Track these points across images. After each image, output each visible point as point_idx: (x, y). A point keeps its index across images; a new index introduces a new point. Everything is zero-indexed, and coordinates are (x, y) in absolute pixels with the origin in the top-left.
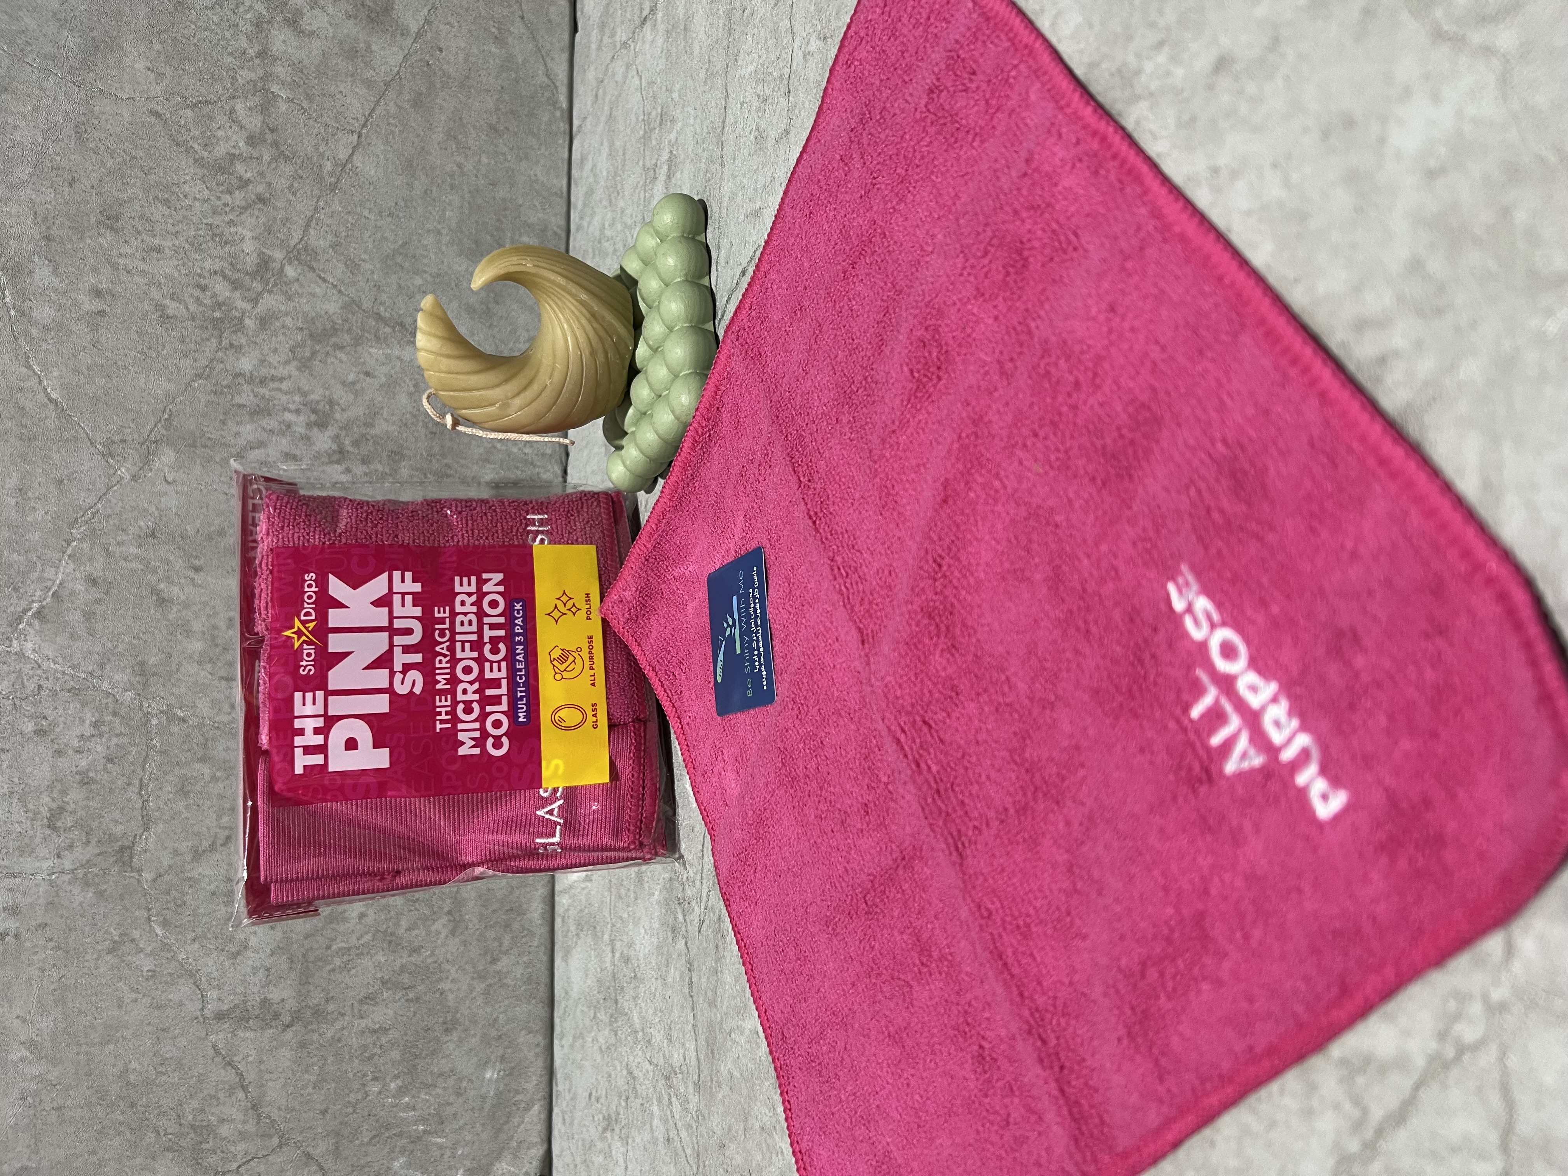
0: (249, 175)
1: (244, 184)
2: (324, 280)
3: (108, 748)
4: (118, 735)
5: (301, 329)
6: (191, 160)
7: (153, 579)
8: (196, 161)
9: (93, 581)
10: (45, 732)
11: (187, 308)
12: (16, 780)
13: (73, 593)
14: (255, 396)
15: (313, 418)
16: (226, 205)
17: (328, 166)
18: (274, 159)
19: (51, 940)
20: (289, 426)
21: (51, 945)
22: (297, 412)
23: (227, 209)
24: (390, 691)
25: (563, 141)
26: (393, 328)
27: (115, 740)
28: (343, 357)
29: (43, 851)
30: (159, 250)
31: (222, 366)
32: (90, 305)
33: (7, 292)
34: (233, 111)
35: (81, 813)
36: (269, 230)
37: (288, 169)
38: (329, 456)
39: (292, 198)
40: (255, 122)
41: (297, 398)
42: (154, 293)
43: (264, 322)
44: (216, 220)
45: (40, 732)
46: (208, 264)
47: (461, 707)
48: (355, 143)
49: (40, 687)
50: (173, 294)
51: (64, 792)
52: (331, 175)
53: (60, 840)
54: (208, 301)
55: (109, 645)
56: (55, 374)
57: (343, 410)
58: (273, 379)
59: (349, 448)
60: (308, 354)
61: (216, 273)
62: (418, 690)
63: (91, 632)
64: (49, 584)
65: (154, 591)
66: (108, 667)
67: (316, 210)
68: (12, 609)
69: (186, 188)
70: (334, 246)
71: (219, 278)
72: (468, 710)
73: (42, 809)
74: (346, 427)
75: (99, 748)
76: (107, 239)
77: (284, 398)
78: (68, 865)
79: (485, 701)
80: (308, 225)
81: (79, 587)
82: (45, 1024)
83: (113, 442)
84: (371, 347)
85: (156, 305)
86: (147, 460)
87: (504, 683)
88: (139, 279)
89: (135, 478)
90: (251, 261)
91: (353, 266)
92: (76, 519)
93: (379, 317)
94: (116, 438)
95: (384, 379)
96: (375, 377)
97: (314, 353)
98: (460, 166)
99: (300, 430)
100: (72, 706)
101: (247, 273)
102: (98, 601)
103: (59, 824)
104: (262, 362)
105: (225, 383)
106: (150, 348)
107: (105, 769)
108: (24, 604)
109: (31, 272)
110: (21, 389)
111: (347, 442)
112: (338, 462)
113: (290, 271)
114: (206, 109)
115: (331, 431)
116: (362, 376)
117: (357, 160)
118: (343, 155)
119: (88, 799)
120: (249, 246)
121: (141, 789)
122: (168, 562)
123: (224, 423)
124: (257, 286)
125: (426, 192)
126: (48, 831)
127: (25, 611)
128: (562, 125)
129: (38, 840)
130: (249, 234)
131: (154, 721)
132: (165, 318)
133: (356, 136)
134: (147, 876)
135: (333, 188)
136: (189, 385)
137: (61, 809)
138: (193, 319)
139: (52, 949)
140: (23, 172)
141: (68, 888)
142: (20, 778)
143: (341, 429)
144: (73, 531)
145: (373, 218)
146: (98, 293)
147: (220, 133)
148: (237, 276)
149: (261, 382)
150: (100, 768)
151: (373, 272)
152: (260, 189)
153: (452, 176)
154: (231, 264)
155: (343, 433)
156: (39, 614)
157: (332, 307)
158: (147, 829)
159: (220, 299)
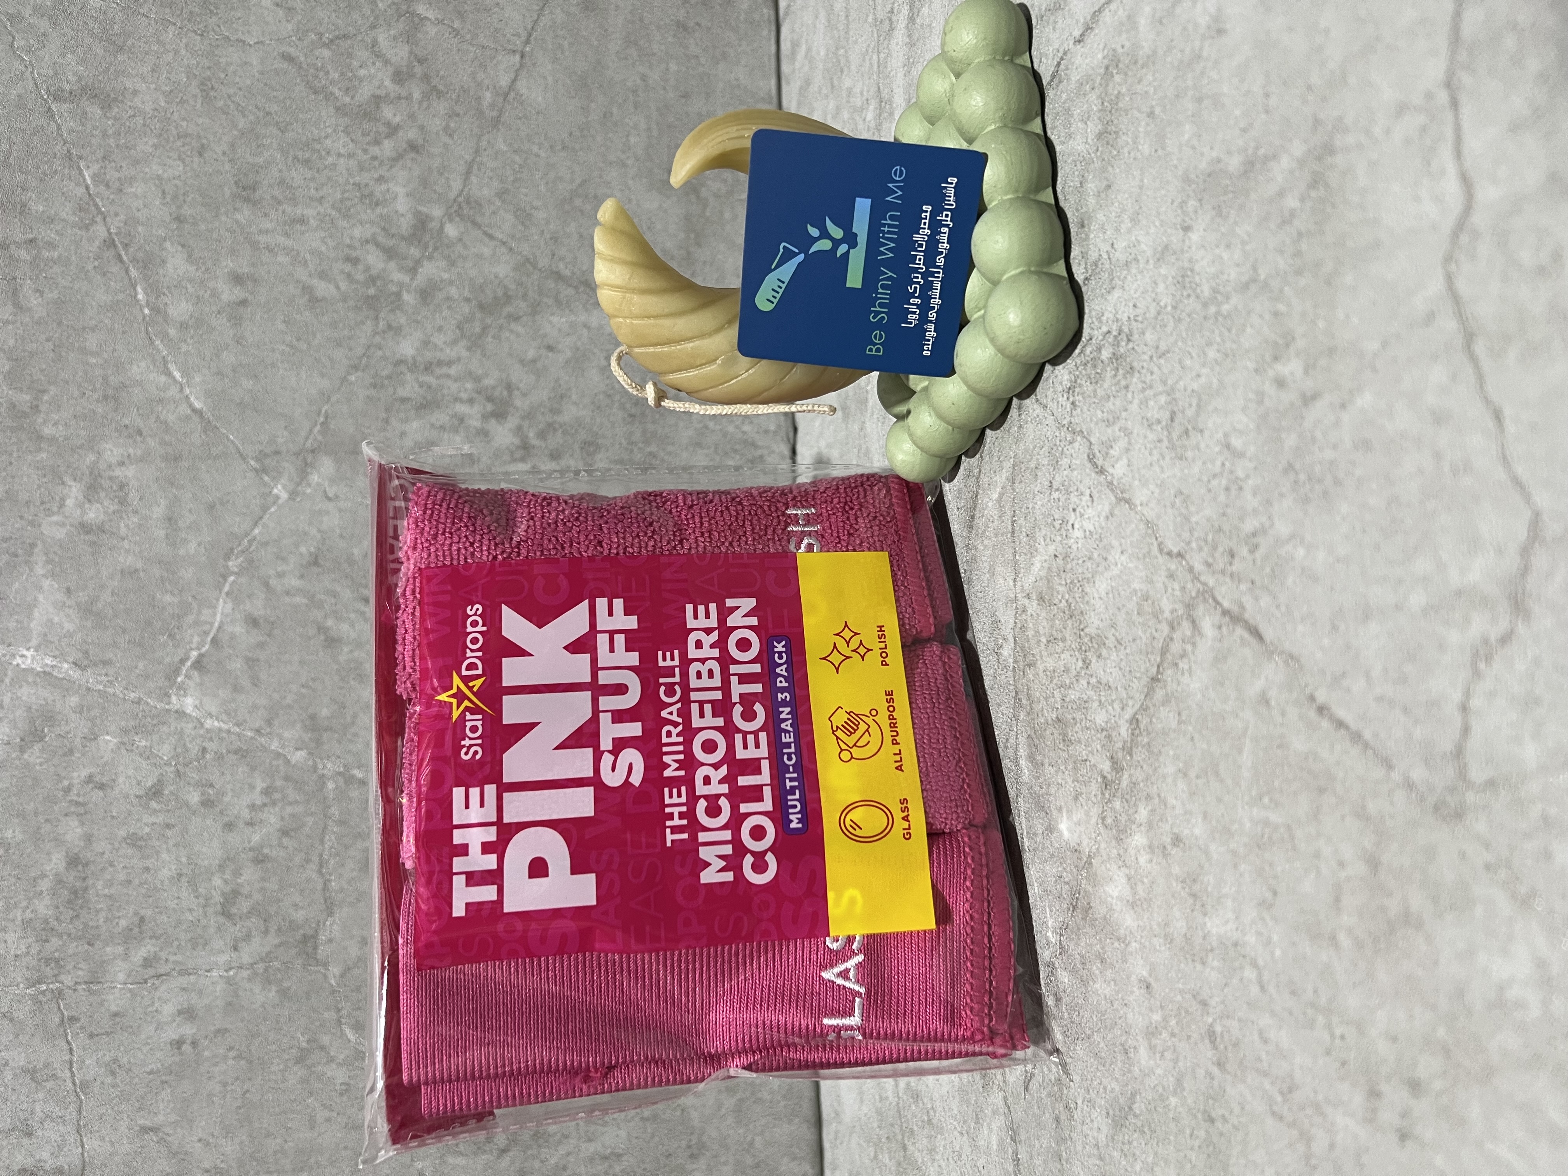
0: (398, 119)
1: (393, 130)
2: (491, 237)
3: (282, 819)
4: (290, 804)
5: (468, 300)
6: (332, 110)
7: (318, 615)
8: (337, 109)
9: (253, 622)
10: (213, 802)
11: (338, 288)
12: (184, 860)
13: (233, 637)
14: (421, 386)
15: (490, 407)
16: (374, 158)
17: (488, 96)
18: (426, 96)
19: (231, 1048)
20: (462, 420)
21: (232, 1054)
22: (471, 401)
23: (376, 163)
24: (595, 781)
25: (768, 32)
26: (576, 288)
27: (289, 810)
28: (519, 329)
29: (218, 944)
30: (302, 221)
31: (380, 353)
32: (229, 293)
33: (139, 289)
34: (375, 43)
35: (257, 896)
36: (424, 182)
37: (441, 107)
38: (512, 453)
39: (450, 142)
40: (400, 54)
41: (469, 386)
42: (301, 273)
43: (425, 295)
44: (365, 178)
45: (207, 803)
46: (357, 232)
47: (702, 805)
48: (518, 65)
49: (204, 750)
50: (323, 272)
51: (237, 873)
52: (492, 106)
53: (235, 930)
54: (360, 277)
55: (276, 696)
56: (198, 379)
57: (525, 395)
58: (440, 363)
59: (534, 442)
60: (477, 330)
61: (367, 241)
62: (636, 779)
63: (255, 682)
64: (206, 627)
65: (321, 629)
66: (276, 722)
67: (477, 152)
68: (168, 660)
69: (328, 142)
70: (501, 194)
71: (371, 248)
72: (713, 811)
73: (214, 893)
74: (529, 416)
75: (273, 820)
76: (244, 214)
77: (454, 386)
78: (246, 959)
79: (738, 795)
80: (468, 173)
81: (238, 629)
82: (230, 1148)
83: (266, 456)
84: (553, 314)
85: (304, 288)
86: (303, 474)
87: (765, 765)
88: (282, 259)
89: (293, 495)
90: (405, 224)
91: (524, 216)
92: (232, 549)
93: (558, 276)
94: (268, 450)
95: (569, 354)
96: (559, 352)
97: (485, 329)
98: (644, 77)
99: (476, 423)
100: (240, 769)
101: (403, 238)
102: (262, 645)
103: (234, 910)
104: (426, 343)
105: (385, 373)
106: (298, 340)
107: (280, 845)
108: (180, 653)
109: (164, 262)
110: (161, 401)
111: (531, 435)
112: (523, 460)
113: (451, 230)
114: (345, 44)
115: (512, 421)
116: (543, 352)
117: (522, 86)
118: (504, 81)
119: (263, 879)
120: (402, 205)
121: (321, 866)
122: (335, 595)
123: (387, 421)
124: (415, 252)
125: (605, 116)
126: (221, 919)
127: (182, 661)
128: (765, 11)
129: (212, 930)
130: (401, 191)
131: (331, 785)
132: (314, 301)
133: (518, 57)
134: (334, 970)
135: (496, 122)
136: (344, 380)
137: (236, 893)
138: (345, 300)
139: (234, 1058)
140: (145, 145)
141: (248, 986)
142: (189, 858)
143: (523, 418)
144: (230, 564)
145: (543, 154)
146: (237, 279)
147: (362, 72)
148: (391, 243)
149: (426, 369)
150: (274, 842)
151: (548, 222)
152: (412, 134)
153: (635, 92)
154: (384, 229)
155: (526, 424)
156: (198, 664)
157: (503, 269)
158: (331, 914)
159: (374, 272)
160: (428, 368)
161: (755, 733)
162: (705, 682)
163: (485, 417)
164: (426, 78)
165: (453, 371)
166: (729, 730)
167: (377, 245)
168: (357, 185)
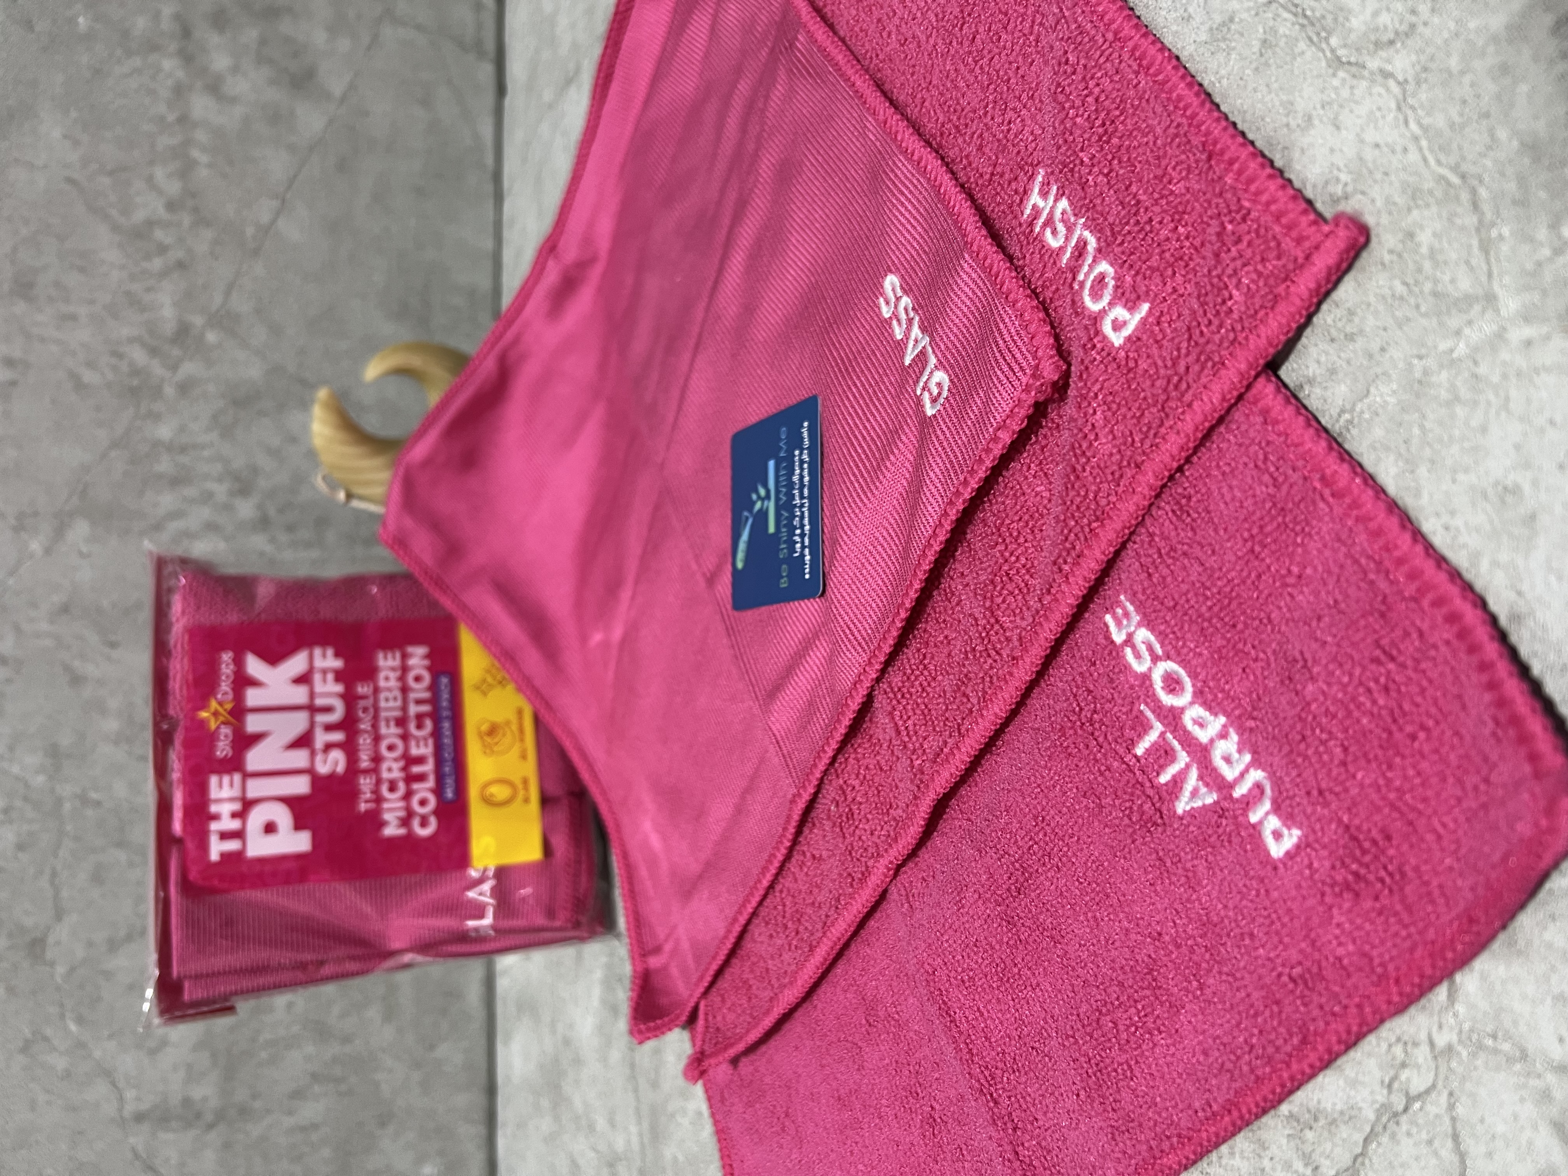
0: (168, 241)
1: (162, 249)
2: (248, 346)
3: (19, 835)
4: (28, 822)
5: (223, 396)
6: (108, 227)
7: (65, 656)
8: (113, 227)
11: (103, 376)
14: (176, 465)
15: (236, 486)
16: (145, 271)
17: (250, 231)
18: (195, 224)
20: (210, 495)
22: (220, 480)
23: (146, 275)
24: (310, 771)
25: (492, 204)
27: (26, 827)
28: (267, 423)
31: (139, 435)
34: (151, 177)
36: (189, 295)
37: (208, 234)
38: (253, 525)
39: (215, 264)
40: (174, 188)
41: (219, 467)
42: (70, 362)
43: (184, 389)
46: (126, 332)
47: (385, 785)
48: (278, 208)
50: (90, 362)
52: (254, 238)
54: (125, 369)
55: (20, 726)
57: (268, 477)
58: (194, 447)
59: (274, 516)
60: (230, 421)
61: (133, 340)
62: (341, 768)
65: (67, 668)
66: (18, 749)
67: (238, 275)
69: (103, 254)
70: (258, 312)
71: (136, 346)
72: (392, 788)
74: (271, 494)
75: (9, 835)
77: (206, 467)
79: (411, 779)
80: (229, 291)
83: (26, 516)
84: (298, 413)
85: (71, 374)
86: (60, 532)
87: (431, 759)
88: (53, 348)
89: (48, 551)
90: (169, 328)
94: (27, 511)
97: (236, 421)
99: (223, 498)
101: (167, 340)
102: (9, 681)
104: (182, 429)
105: (143, 452)
107: (15, 858)
111: (271, 510)
112: (262, 531)
114: (125, 175)
115: (255, 498)
117: (281, 223)
118: (265, 219)
120: (167, 312)
122: (82, 639)
124: (176, 352)
128: (491, 186)
130: (167, 301)
133: (279, 201)
134: (60, 970)
135: (256, 252)
136: (104, 456)
138: (109, 388)
143: (265, 496)
146: (9, 362)
147: (138, 199)
148: (155, 343)
150: (10, 855)
151: (297, 338)
152: (181, 254)
154: (150, 331)
155: (267, 501)
157: (255, 373)
158: (60, 920)
159: (138, 366)
160: (183, 449)
161: (425, 739)
162: (391, 704)
163: (232, 494)
164: (196, 210)
165: (206, 453)
166: (405, 737)
167: (143, 345)
168: (128, 293)
